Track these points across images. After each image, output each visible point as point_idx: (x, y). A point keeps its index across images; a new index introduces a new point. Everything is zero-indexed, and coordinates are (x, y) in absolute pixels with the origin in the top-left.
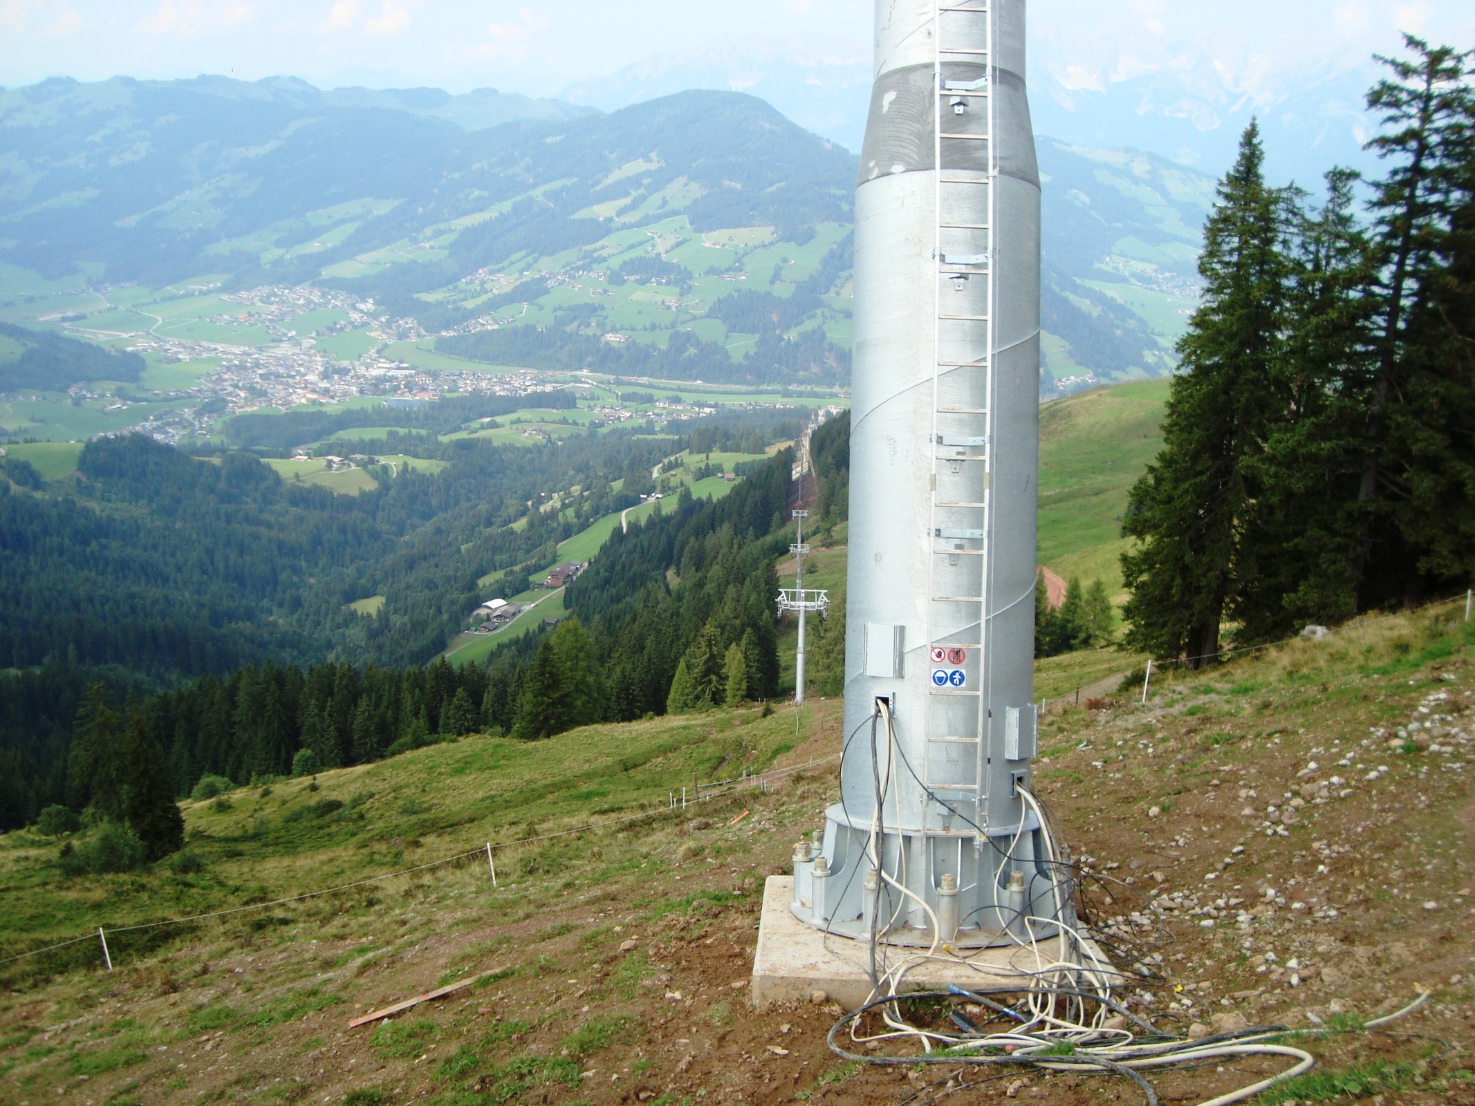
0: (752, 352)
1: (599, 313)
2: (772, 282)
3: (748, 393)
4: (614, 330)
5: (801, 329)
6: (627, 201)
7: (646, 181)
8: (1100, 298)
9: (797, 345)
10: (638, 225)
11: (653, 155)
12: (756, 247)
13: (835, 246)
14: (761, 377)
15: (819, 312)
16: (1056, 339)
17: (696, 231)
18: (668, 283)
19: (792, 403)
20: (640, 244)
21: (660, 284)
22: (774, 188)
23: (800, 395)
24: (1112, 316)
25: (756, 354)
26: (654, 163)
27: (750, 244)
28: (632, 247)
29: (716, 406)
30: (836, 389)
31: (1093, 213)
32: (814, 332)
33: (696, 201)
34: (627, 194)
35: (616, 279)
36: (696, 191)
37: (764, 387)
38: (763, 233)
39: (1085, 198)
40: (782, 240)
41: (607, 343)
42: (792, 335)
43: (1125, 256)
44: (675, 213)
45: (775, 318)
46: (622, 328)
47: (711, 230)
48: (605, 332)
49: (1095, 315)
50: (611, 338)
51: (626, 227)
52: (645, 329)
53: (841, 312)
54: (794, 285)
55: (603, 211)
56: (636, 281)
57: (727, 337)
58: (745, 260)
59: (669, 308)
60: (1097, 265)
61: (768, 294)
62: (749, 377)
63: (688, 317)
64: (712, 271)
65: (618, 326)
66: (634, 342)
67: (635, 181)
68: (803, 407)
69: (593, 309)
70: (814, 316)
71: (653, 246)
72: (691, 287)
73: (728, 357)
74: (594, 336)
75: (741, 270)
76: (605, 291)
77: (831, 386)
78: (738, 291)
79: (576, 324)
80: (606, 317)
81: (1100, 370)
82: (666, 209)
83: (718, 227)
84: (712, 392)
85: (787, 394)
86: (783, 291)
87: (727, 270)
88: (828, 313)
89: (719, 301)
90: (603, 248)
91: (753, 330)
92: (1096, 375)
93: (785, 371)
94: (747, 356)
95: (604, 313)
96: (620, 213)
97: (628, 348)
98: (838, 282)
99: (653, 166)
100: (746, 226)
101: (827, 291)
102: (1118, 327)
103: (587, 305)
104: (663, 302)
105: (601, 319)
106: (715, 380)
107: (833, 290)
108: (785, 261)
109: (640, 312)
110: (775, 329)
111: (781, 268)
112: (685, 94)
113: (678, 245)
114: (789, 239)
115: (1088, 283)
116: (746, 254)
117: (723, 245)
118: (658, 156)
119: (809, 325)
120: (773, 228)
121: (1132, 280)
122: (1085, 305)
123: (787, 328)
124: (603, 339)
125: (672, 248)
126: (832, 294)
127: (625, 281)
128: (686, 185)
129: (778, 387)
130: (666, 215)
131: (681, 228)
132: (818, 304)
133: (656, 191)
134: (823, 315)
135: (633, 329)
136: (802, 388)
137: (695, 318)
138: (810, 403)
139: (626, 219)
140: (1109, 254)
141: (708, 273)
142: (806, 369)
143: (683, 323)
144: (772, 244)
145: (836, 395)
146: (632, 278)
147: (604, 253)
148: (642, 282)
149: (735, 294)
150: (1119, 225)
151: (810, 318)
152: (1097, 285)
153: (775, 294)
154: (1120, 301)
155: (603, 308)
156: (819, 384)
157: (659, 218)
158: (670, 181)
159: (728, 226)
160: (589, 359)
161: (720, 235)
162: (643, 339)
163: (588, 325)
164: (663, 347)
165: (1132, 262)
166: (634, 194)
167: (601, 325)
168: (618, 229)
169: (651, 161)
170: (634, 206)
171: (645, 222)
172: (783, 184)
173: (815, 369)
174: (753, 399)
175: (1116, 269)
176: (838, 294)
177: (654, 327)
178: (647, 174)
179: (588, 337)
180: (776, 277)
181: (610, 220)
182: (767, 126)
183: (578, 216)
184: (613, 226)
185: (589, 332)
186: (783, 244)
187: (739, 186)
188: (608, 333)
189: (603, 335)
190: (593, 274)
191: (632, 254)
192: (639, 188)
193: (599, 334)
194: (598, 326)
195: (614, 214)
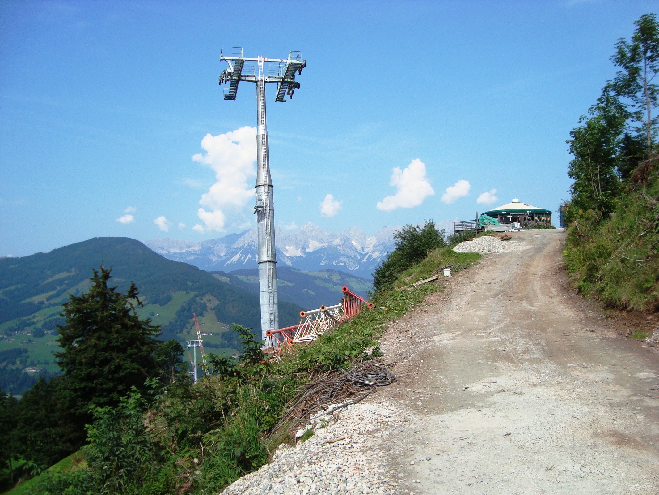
1: (24, 354)
4: (32, 365)
6: (54, 292)
7: (67, 282)
11: (73, 269)
13: (185, 304)
26: (73, 272)
28: (53, 315)
34: (54, 289)
35: (39, 333)
40: (149, 303)
41: (26, 374)
46: (38, 363)
48: (25, 366)
50: (31, 370)
51: (51, 305)
52: (55, 363)
55: (36, 299)
56: (52, 334)
65: (35, 363)
66: (46, 372)
67: (61, 282)
69: (19, 352)
74: (17, 369)
76: (30, 341)
79: (5, 363)
80: (28, 357)
90: (34, 317)
95: (27, 354)
96: (48, 299)
97: (41, 376)
101: (181, 331)
103: (15, 350)
105: (23, 358)
107: (185, 331)
108: (153, 314)
112: (95, 240)
114: (155, 302)
118: (75, 269)
124: (23, 371)
127: (44, 334)
133: (72, 286)
135: (47, 363)
139: (53, 302)
146: (49, 332)
147: (34, 320)
155: (26, 351)
160: (11, 386)
163: (14, 363)
166: (58, 288)
167: (24, 362)
168: (46, 307)
169: (71, 272)
170: (58, 295)
176: (188, 333)
178: (68, 278)
179: (13, 371)
181: (42, 303)
182: (140, 252)
183: (22, 302)
184: (43, 306)
185: (14, 367)
186: (151, 305)
187: (124, 280)
188: (28, 367)
189: (24, 369)
190: (24, 332)
191: (52, 318)
192: (62, 285)
193: (21, 368)
194: (21, 363)
195: (45, 300)
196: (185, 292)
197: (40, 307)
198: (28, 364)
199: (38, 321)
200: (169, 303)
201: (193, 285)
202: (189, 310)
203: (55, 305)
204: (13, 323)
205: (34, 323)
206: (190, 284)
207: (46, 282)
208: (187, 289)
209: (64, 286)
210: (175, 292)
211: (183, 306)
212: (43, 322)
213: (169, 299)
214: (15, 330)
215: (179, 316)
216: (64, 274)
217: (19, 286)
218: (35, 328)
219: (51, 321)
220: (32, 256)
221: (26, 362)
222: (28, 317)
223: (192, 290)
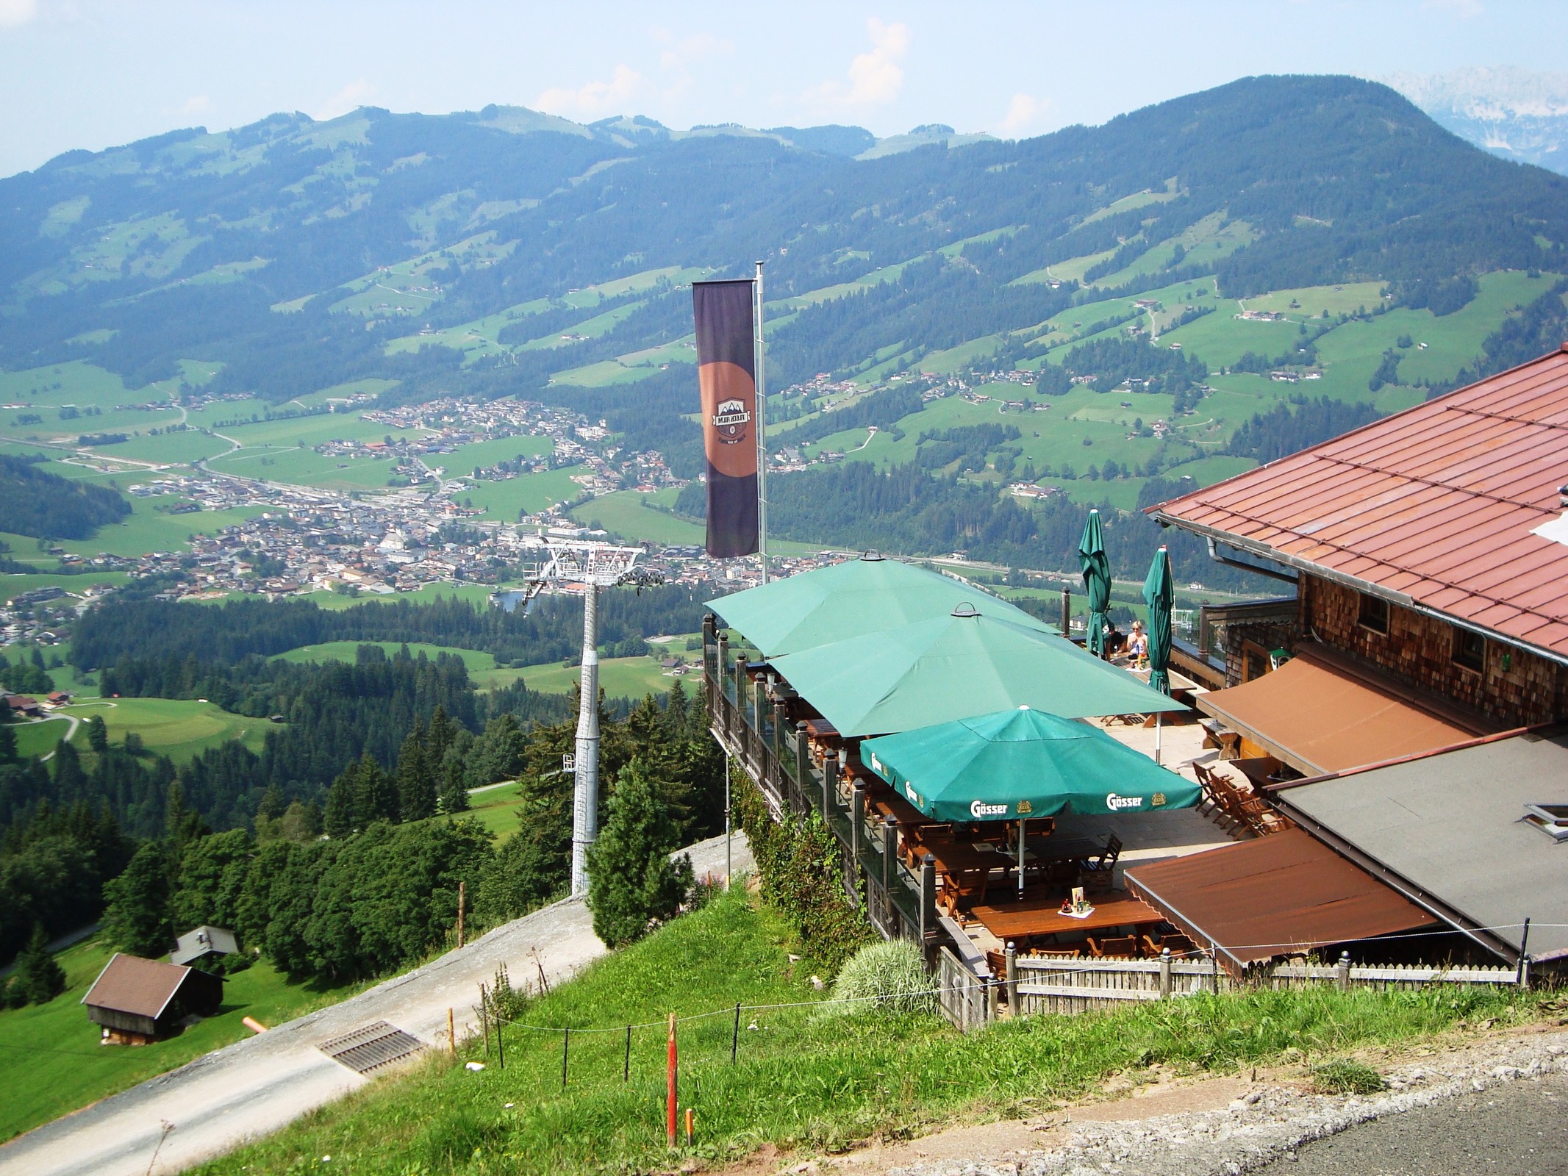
1: (1008, 443)
2: (1376, 386)
4: (1030, 476)
6: (1109, 255)
7: (1148, 222)
10: (1121, 293)
11: (1171, 183)
12: (1345, 319)
13: (1518, 315)
17: (1227, 296)
18: (1155, 389)
20: (1120, 321)
21: (1138, 389)
26: (1173, 190)
27: (1334, 313)
28: (1100, 327)
33: (1240, 251)
34: (1112, 244)
35: (1055, 383)
36: (1243, 233)
38: (1367, 293)
40: (1402, 303)
41: (1010, 501)
44: (1197, 272)
46: (1046, 474)
47: (1258, 291)
48: (1009, 480)
50: (1021, 493)
51: (1096, 296)
52: (1094, 475)
55: (1058, 274)
56: (1091, 386)
58: (1318, 343)
59: (1149, 433)
61: (1365, 408)
63: (1189, 452)
64: (1249, 364)
65: (1038, 471)
66: (1064, 501)
67: (1131, 222)
69: (994, 436)
71: (1140, 326)
72: (1201, 395)
74: (987, 486)
75: (1310, 362)
76: (1028, 405)
78: (1301, 401)
79: (954, 466)
80: (1018, 453)
82: (1179, 267)
83: (1275, 286)
87: (1280, 363)
89: (1257, 421)
90: (1044, 332)
95: (1016, 444)
96: (1091, 276)
97: (1050, 512)
99: (1163, 198)
100: (1330, 283)
103: (984, 428)
104: (1138, 424)
105: (1006, 455)
108: (1406, 343)
109: (1088, 443)
111: (1398, 358)
112: (1246, 83)
113: (1188, 319)
114: (1419, 303)
116: (1323, 331)
117: (1279, 318)
118: (1178, 182)
120: (1385, 284)
124: (1003, 494)
125: (1174, 326)
127: (1070, 386)
128: (1223, 225)
130: (1178, 278)
131: (1200, 293)
135: (1068, 475)
137: (1201, 456)
139: (1101, 285)
141: (1239, 368)
143: (1176, 464)
144: (1380, 311)
146: (1084, 381)
147: (1045, 340)
148: (1103, 388)
149: (1293, 409)
155: (1016, 435)
157: (1162, 282)
158: (1197, 218)
159: (1292, 283)
160: (967, 532)
161: (1275, 301)
162: (1086, 496)
163: (980, 467)
164: (1124, 512)
166: (1123, 242)
167: (1006, 467)
168: (1081, 302)
169: (1164, 190)
170: (1120, 264)
171: (1138, 287)
177: (1112, 471)
178: (1155, 209)
179: (974, 489)
180: (1384, 375)
181: (1072, 287)
182: (1392, 126)
183: (1014, 283)
184: (1074, 296)
185: (978, 480)
186: (1404, 312)
187: (1328, 224)
188: (1017, 481)
189: (1004, 486)
190: (1014, 376)
191: (1095, 338)
192: (1135, 233)
193: (996, 484)
194: (998, 469)
195: (1080, 278)
196: (1524, 274)
197: (1063, 299)
198: (1018, 473)
199: (1054, 345)
200: (1468, 307)
201: (1556, 247)
202: (1533, 334)
203: (1108, 294)
204: (986, 346)
205: (1043, 351)
206: (1544, 243)
207: (1089, 220)
208: (1531, 262)
209: (1140, 236)
210: (1491, 270)
211: (1511, 321)
212: (1067, 350)
213: (1467, 293)
214: (990, 367)
215: (1493, 354)
216: (1143, 198)
217: (1010, 231)
218: (1044, 365)
219: (1091, 347)
220: (1052, 136)
221: (1012, 467)
222: (1027, 331)
223: (1548, 266)
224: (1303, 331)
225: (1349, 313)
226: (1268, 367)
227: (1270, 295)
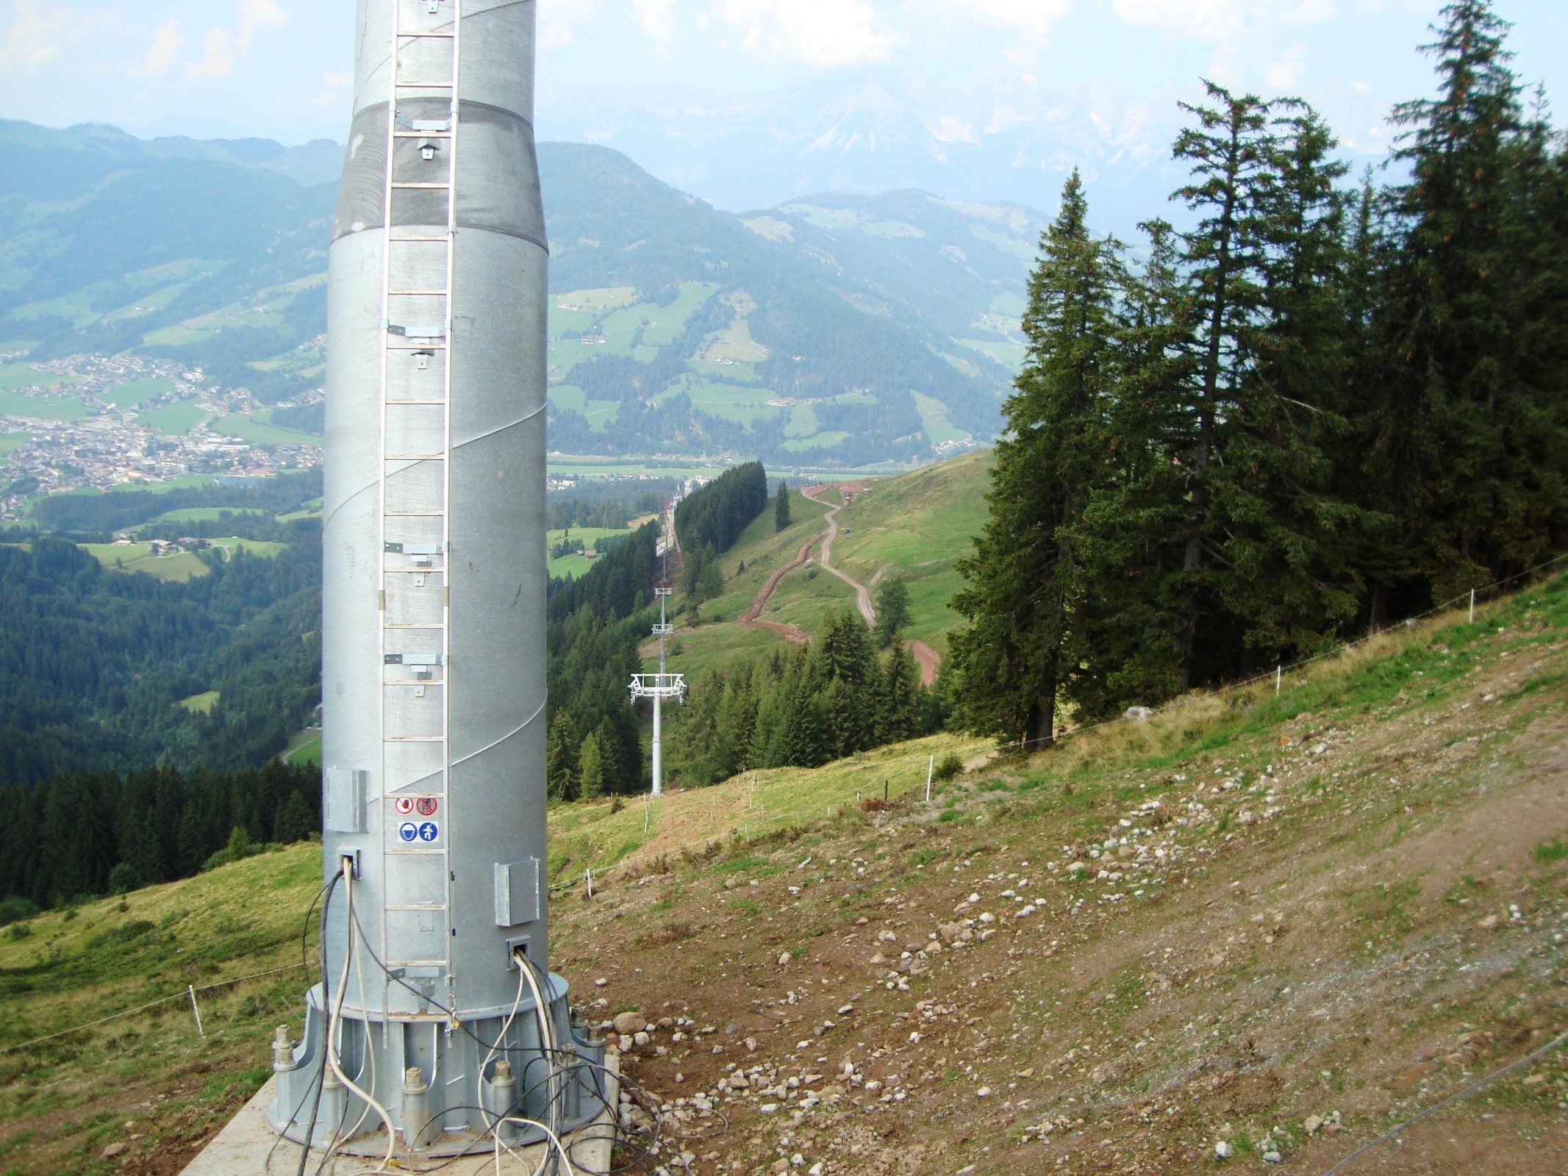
0: (613, 421)
2: (633, 346)
3: (608, 464)
5: (665, 395)
8: (978, 359)
9: (660, 412)
12: (615, 309)
13: (699, 307)
14: (623, 447)
15: (683, 376)
16: (933, 402)
19: (656, 474)
22: (634, 246)
23: (665, 465)
24: (990, 377)
25: (617, 422)
27: (609, 306)
29: (575, 478)
30: (703, 458)
31: (969, 269)
32: (678, 398)
37: (626, 457)
38: (623, 294)
39: (963, 256)
40: (643, 301)
42: (656, 402)
43: (1003, 314)
45: (637, 384)
47: (567, 291)
49: (973, 376)
53: (705, 376)
54: (657, 349)
57: (586, 405)
58: (603, 323)
60: (974, 324)
61: (628, 359)
62: (610, 447)
68: (668, 478)
70: (678, 381)
73: (587, 426)
75: (600, 333)
77: (697, 455)
78: (598, 355)
81: (979, 434)
83: (575, 289)
84: (571, 464)
85: (651, 465)
86: (645, 355)
87: (585, 334)
88: (692, 377)
89: (577, 367)
91: (614, 397)
92: (975, 438)
93: (649, 440)
94: (607, 425)
98: (703, 345)
100: (604, 287)
101: (692, 354)
102: (997, 388)
106: (574, 450)
107: (698, 353)
108: (646, 323)
110: (636, 396)
111: (643, 331)
114: (651, 300)
115: (965, 343)
116: (604, 316)
117: (581, 307)
119: (673, 391)
120: (633, 289)
121: (1011, 339)
122: (962, 365)
123: (650, 394)
126: (696, 358)
129: (642, 457)
132: (682, 369)
134: (688, 380)
136: (667, 458)
138: (676, 474)
140: (986, 312)
141: (565, 337)
142: (671, 438)
144: (632, 305)
145: (703, 465)
149: (594, 359)
150: (996, 282)
151: (673, 383)
152: (974, 345)
153: (637, 358)
154: (998, 360)
156: (686, 453)
159: (585, 286)
161: (577, 297)
165: (1010, 321)
172: (643, 242)
173: (680, 437)
174: (615, 470)
175: (994, 327)
176: (703, 357)
180: (637, 341)
196: (701, 284)
224: (595, 316)
225: (616, 305)
226: (579, 336)
227: (574, 294)
